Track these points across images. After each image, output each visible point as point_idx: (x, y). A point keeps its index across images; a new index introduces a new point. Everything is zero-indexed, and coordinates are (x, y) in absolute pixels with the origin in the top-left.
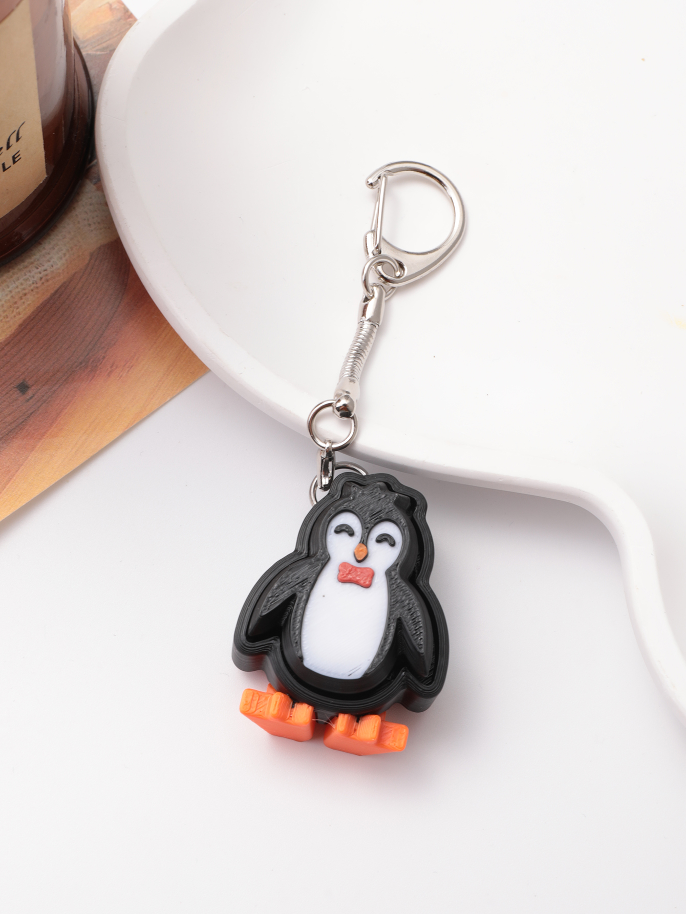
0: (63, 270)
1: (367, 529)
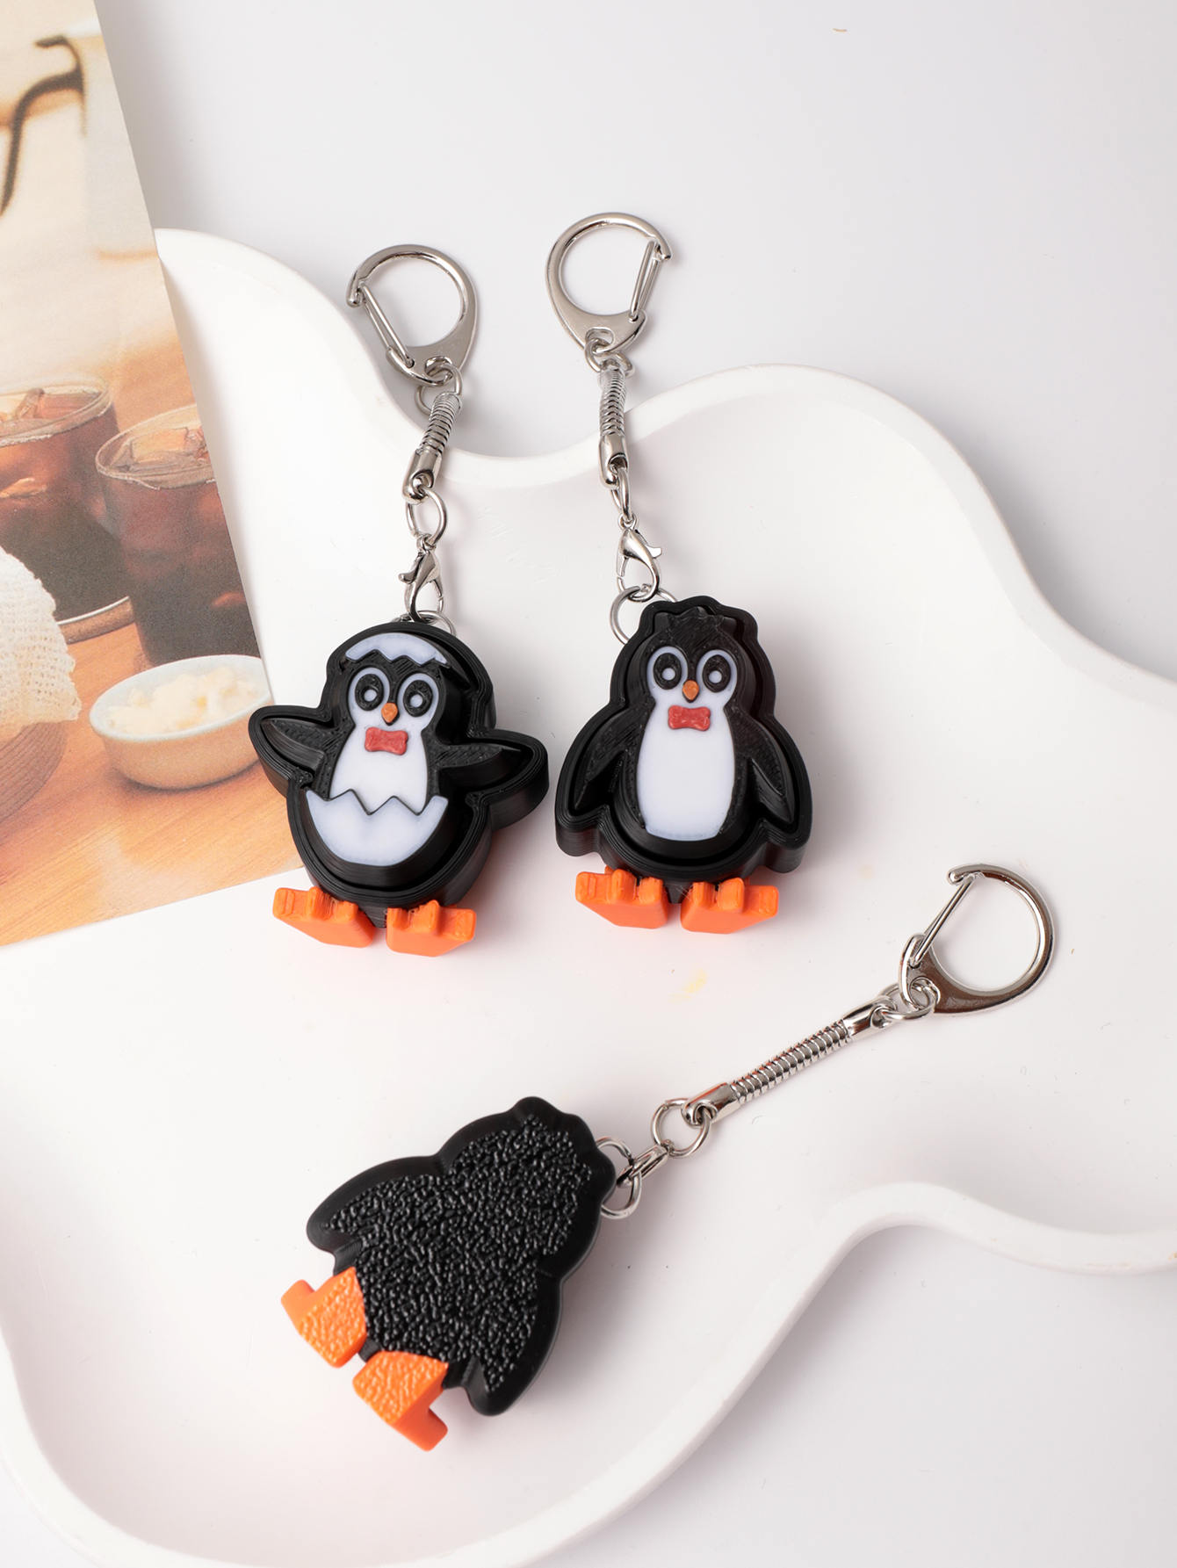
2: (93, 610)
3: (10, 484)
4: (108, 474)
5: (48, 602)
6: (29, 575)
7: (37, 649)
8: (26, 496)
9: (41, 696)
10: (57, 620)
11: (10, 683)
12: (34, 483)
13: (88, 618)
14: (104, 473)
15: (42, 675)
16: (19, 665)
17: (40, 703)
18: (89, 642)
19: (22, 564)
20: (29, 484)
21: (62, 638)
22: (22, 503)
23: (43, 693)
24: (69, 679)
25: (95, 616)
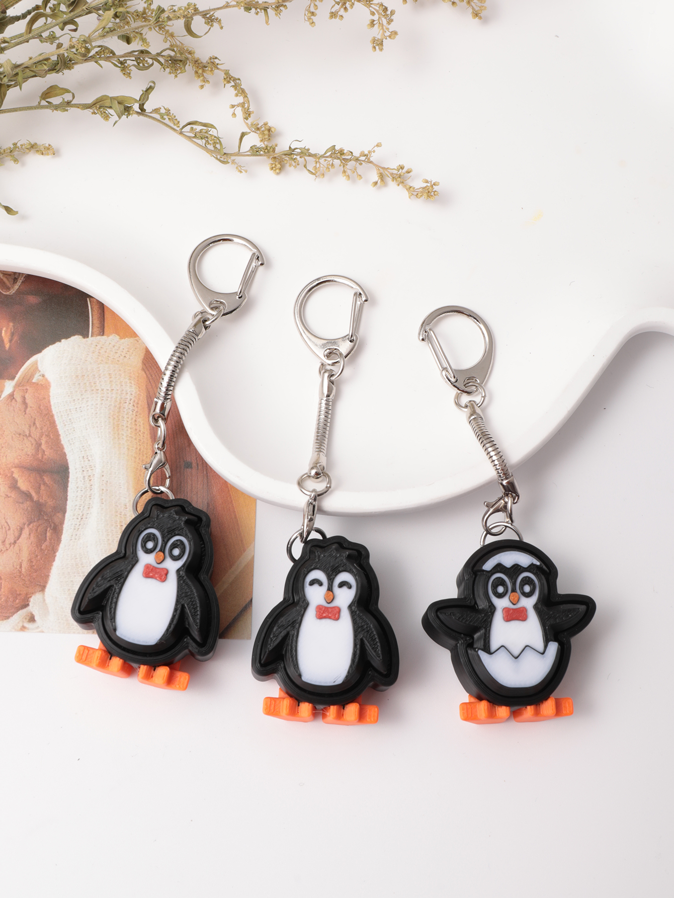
0: (139, 391)
1: (331, 580)
2: (89, 318)
3: (3, 341)
4: (15, 290)
5: (76, 339)
6: (58, 344)
7: (100, 351)
8: (12, 334)
9: (128, 356)
10: (88, 337)
11: (115, 370)
12: (7, 329)
14: (14, 292)
15: (116, 353)
16: (106, 363)
17: (131, 358)
18: (106, 325)
19: (50, 346)
20: (6, 331)
21: (99, 337)
22: (16, 338)
23: (126, 355)
24: (123, 340)
25: (92, 317)
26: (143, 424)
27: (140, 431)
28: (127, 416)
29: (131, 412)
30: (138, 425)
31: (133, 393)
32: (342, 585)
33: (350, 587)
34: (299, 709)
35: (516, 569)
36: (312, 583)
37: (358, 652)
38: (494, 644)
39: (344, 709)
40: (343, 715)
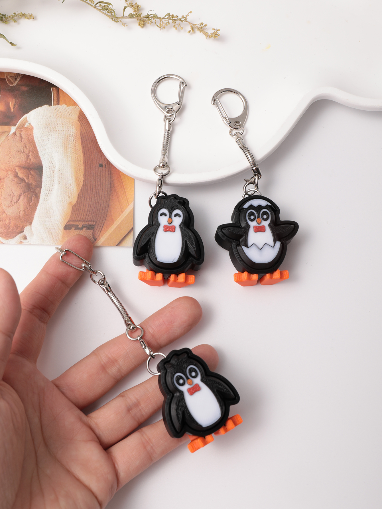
0: (77, 131)
1: (171, 213)
2: (52, 97)
3: (10, 108)
4: (16, 84)
5: (46, 107)
6: (37, 109)
7: (58, 112)
8: (15, 105)
9: (71, 115)
10: (51, 106)
11: (65, 121)
12: (12, 102)
13: (53, 98)
14: (15, 85)
15: (65, 113)
16: (60, 118)
17: (72, 115)
18: (60, 100)
19: (33, 110)
20: (11, 103)
21: (57, 106)
22: (16, 106)
23: (70, 114)
24: (68, 107)
25: (53, 97)
26: (79, 146)
27: (77, 150)
28: (71, 142)
29: (73, 141)
30: (76, 147)
31: (74, 132)
32: (176, 215)
33: (180, 216)
34: (156, 277)
35: (260, 207)
36: (161, 215)
37: (184, 247)
38: (250, 243)
39: (178, 276)
40: (177, 279)
